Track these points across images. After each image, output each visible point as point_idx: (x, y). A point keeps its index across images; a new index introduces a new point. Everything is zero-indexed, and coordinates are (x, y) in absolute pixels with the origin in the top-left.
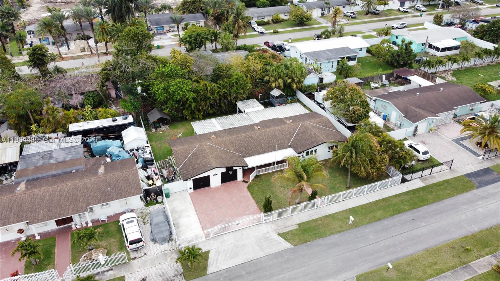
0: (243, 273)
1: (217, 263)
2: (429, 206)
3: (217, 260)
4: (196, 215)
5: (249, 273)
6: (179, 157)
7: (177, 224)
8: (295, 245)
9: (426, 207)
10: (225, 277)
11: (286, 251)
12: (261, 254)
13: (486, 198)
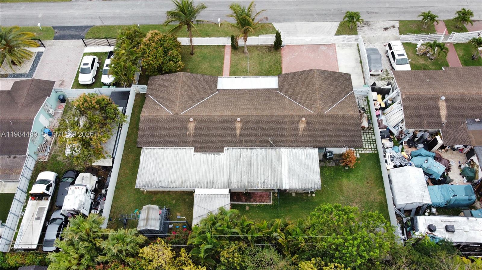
0: (315, 16)
1: (331, 27)
2: (148, 24)
3: (331, 28)
4: (339, 66)
5: (312, 15)
6: (351, 102)
7: (357, 62)
8: (271, 23)
9: (151, 24)
10: (328, 17)
11: (279, 21)
12: (298, 24)
13: (100, 17)
